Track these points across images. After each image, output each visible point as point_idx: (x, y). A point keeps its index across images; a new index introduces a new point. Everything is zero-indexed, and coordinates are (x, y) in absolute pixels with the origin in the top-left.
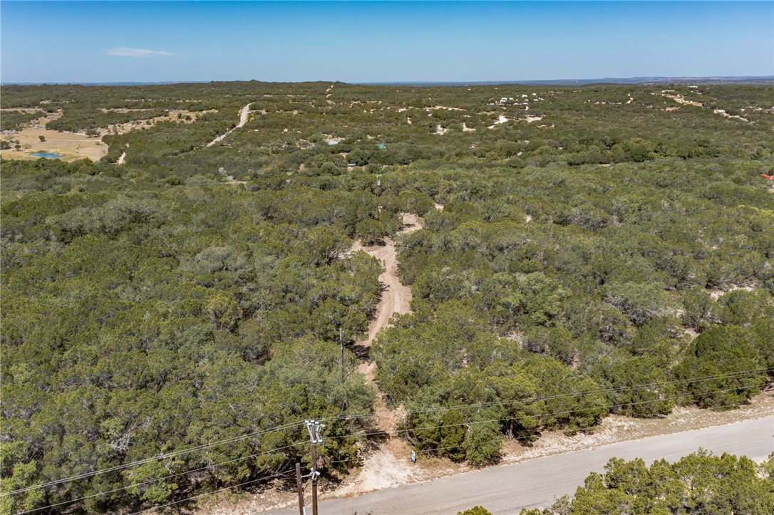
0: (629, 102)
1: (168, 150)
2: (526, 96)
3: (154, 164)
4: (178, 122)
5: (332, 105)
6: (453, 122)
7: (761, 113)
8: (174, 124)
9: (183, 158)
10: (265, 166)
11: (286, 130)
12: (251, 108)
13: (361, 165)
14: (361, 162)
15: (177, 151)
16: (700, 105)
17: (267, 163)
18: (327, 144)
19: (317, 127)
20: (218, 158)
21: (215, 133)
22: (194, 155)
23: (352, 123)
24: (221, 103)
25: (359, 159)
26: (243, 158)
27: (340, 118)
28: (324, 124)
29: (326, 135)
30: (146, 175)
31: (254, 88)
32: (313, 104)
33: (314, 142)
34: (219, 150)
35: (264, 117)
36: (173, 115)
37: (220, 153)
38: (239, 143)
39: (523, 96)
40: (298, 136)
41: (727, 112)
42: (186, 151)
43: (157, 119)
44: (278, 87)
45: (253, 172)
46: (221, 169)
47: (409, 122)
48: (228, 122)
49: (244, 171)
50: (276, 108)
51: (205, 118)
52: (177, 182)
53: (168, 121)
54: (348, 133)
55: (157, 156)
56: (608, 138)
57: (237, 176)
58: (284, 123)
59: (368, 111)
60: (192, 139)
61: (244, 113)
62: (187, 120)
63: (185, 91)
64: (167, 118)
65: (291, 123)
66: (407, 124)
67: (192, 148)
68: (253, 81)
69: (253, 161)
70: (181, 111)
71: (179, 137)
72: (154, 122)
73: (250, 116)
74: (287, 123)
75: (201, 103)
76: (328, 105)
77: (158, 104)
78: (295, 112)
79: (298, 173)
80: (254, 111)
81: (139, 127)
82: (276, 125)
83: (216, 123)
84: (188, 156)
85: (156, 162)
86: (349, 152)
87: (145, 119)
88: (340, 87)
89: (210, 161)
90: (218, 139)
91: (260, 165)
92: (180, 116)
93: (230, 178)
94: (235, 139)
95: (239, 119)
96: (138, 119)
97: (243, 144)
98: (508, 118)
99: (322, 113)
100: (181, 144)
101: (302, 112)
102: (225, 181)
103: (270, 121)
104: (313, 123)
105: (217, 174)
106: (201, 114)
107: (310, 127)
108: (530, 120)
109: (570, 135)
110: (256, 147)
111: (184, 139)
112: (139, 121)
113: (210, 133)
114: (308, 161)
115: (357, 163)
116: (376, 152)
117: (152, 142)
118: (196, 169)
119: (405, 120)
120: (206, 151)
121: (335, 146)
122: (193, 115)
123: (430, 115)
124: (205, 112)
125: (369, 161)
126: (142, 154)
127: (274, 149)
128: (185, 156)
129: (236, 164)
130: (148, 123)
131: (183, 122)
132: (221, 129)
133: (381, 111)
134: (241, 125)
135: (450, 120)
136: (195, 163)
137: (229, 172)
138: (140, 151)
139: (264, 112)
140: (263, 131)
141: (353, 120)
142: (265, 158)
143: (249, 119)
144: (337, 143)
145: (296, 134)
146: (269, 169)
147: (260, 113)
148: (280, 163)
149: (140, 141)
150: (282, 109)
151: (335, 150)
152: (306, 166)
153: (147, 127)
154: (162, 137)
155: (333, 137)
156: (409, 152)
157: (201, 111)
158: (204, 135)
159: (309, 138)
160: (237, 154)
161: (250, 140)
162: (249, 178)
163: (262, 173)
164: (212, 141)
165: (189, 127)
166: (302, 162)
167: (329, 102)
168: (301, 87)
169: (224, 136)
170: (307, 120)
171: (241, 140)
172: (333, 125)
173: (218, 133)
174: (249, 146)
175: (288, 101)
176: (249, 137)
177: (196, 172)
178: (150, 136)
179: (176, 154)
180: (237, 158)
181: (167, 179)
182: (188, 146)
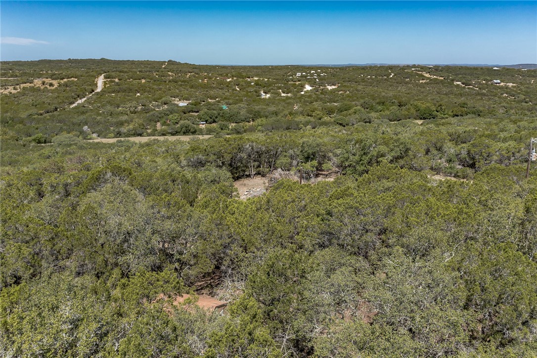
0: (391, 76)
1: (34, 111)
2: (314, 72)
3: (20, 123)
4: (42, 88)
5: (172, 76)
6: (272, 89)
7: (486, 84)
8: (39, 89)
9: (48, 117)
10: (126, 124)
11: (139, 94)
12: (105, 77)
13: (210, 123)
14: (210, 120)
15: (42, 112)
16: (443, 78)
17: (128, 122)
18: (177, 105)
19: (164, 92)
20: (81, 117)
21: (76, 96)
22: (59, 115)
23: (192, 89)
24: (79, 73)
25: (208, 118)
26: (105, 117)
27: (181, 85)
28: (170, 90)
29: (173, 98)
30: (12, 133)
31: (104, 64)
32: (156, 75)
33: (165, 104)
34: (81, 110)
35: (118, 84)
36: (38, 82)
37: (83, 113)
38: (99, 105)
39: (312, 72)
40: (151, 99)
41: (463, 84)
42: (51, 112)
43: (22, 86)
44: (123, 64)
45: (117, 130)
46: (85, 128)
47: (238, 89)
48: (87, 88)
49: (107, 129)
50: (127, 77)
51: (66, 85)
52: (43, 140)
53: (33, 87)
54: (191, 97)
55: (23, 116)
56: (396, 101)
57: (101, 134)
58: (137, 88)
59: (203, 80)
60: (56, 101)
61: (100, 81)
62: (50, 86)
63: (47, 66)
64: (32, 85)
65: (142, 89)
66: (236, 90)
67: (56, 109)
68: (102, 59)
69: (114, 120)
70: (44, 79)
71: (43, 100)
72: (20, 88)
73: (105, 83)
74: (139, 88)
75: (62, 73)
76: (169, 76)
77: (25, 74)
78: (143, 81)
79: (157, 130)
80: (109, 80)
81: (6, 92)
82: (130, 90)
83: (77, 89)
84: (53, 116)
85: (22, 122)
86: (198, 112)
87: (12, 86)
88: (173, 64)
89: (74, 121)
90: (80, 101)
91: (122, 124)
92: (43, 83)
93: (95, 135)
94: (95, 101)
95: (96, 85)
96: (6, 85)
97: (103, 106)
98: (312, 86)
99: (165, 82)
100: (46, 105)
101: (149, 80)
102: (90, 139)
103: (124, 87)
104: (160, 89)
105: (82, 132)
106: (62, 82)
107: (158, 92)
108: (330, 88)
109: (366, 99)
110: (115, 108)
111: (48, 101)
112: (7, 87)
113: (72, 97)
114: (164, 120)
115: (206, 121)
116: (221, 112)
117: (19, 104)
118: (61, 128)
119: (234, 87)
120: (69, 111)
121: (185, 107)
122: (55, 83)
123: (252, 84)
124: (65, 80)
125: (216, 120)
126: (9, 114)
127: (132, 109)
128: (50, 116)
129: (98, 123)
130: (15, 89)
131: (46, 87)
132: (81, 93)
133: (213, 80)
134: (99, 90)
135: (270, 88)
136: (60, 122)
137: (93, 131)
138: (7, 112)
139: (117, 80)
140: (119, 95)
141: (192, 87)
142: (125, 118)
143: (105, 86)
144: (186, 104)
145: (148, 97)
146: (131, 127)
147: (114, 82)
148: (141, 121)
149: (7, 103)
150: (131, 78)
151: (185, 111)
152: (163, 125)
153: (13, 91)
154: (29, 100)
155: (180, 100)
156: (249, 112)
157: (62, 79)
158: (67, 98)
159: (160, 101)
160: (100, 115)
161: (109, 102)
162: (112, 135)
163: (125, 131)
164: (74, 103)
165: (52, 91)
166: (158, 121)
167: (170, 73)
168: (142, 64)
169: (85, 99)
170: (155, 87)
171: (100, 102)
172: (177, 91)
173: (79, 97)
174: (109, 107)
175: (136, 72)
176: (107, 100)
177: (61, 130)
178: (16, 99)
179: (41, 114)
180: (99, 118)
181: (33, 137)
182: (53, 107)
